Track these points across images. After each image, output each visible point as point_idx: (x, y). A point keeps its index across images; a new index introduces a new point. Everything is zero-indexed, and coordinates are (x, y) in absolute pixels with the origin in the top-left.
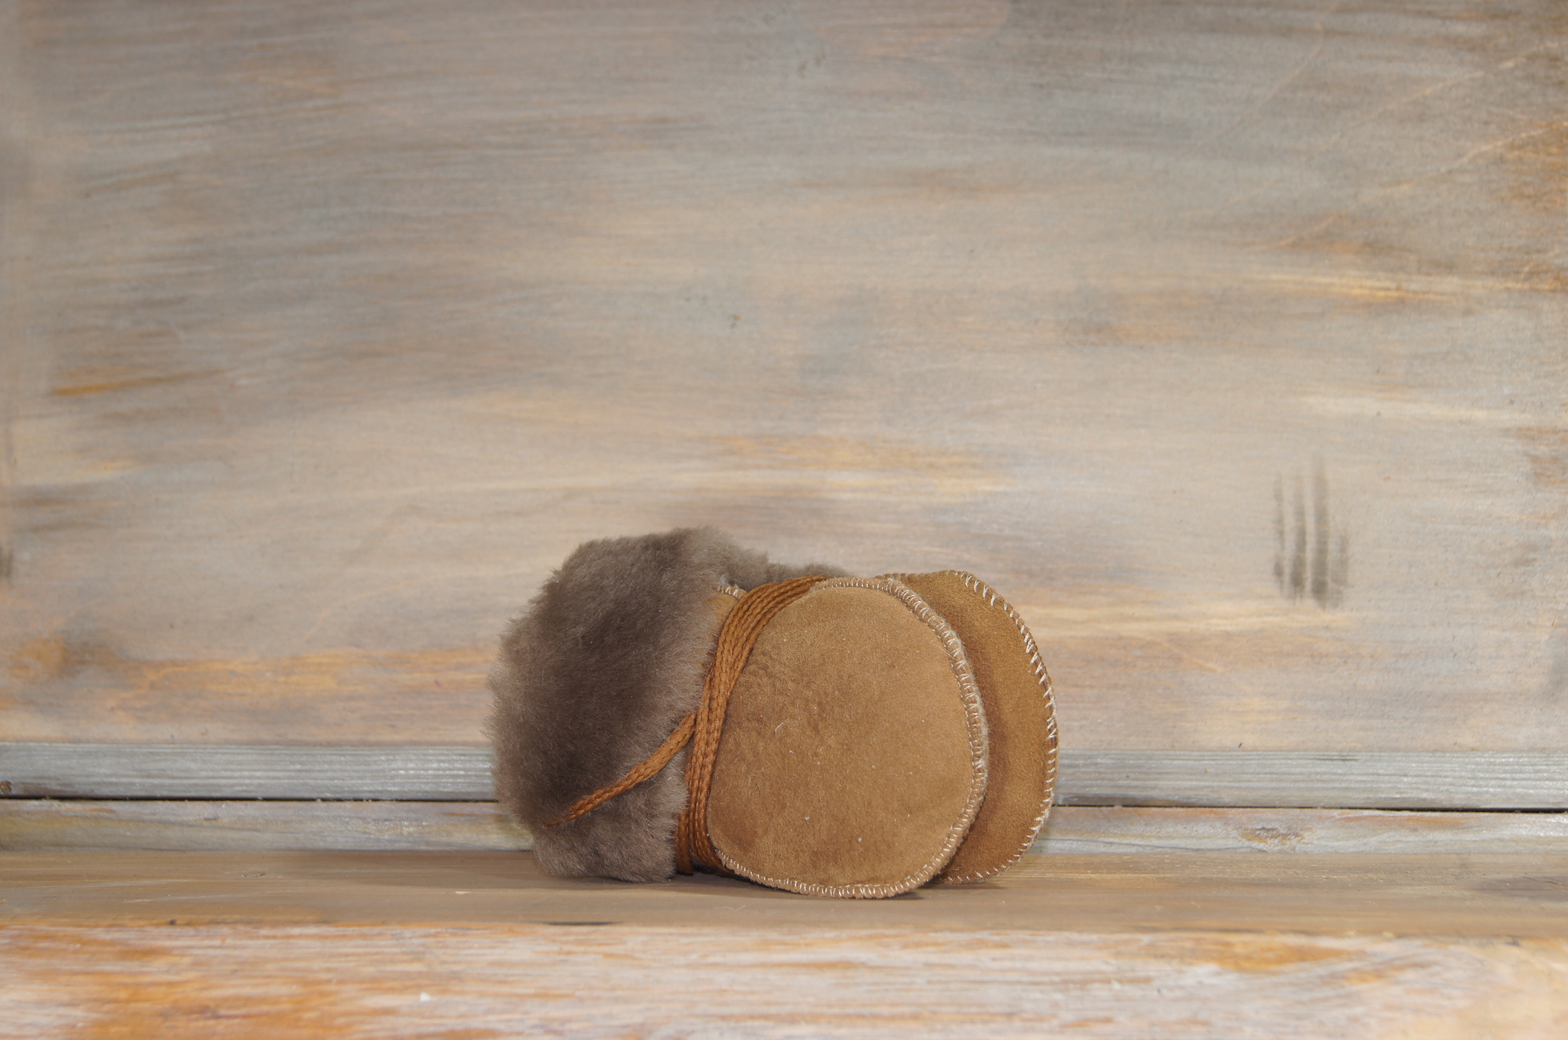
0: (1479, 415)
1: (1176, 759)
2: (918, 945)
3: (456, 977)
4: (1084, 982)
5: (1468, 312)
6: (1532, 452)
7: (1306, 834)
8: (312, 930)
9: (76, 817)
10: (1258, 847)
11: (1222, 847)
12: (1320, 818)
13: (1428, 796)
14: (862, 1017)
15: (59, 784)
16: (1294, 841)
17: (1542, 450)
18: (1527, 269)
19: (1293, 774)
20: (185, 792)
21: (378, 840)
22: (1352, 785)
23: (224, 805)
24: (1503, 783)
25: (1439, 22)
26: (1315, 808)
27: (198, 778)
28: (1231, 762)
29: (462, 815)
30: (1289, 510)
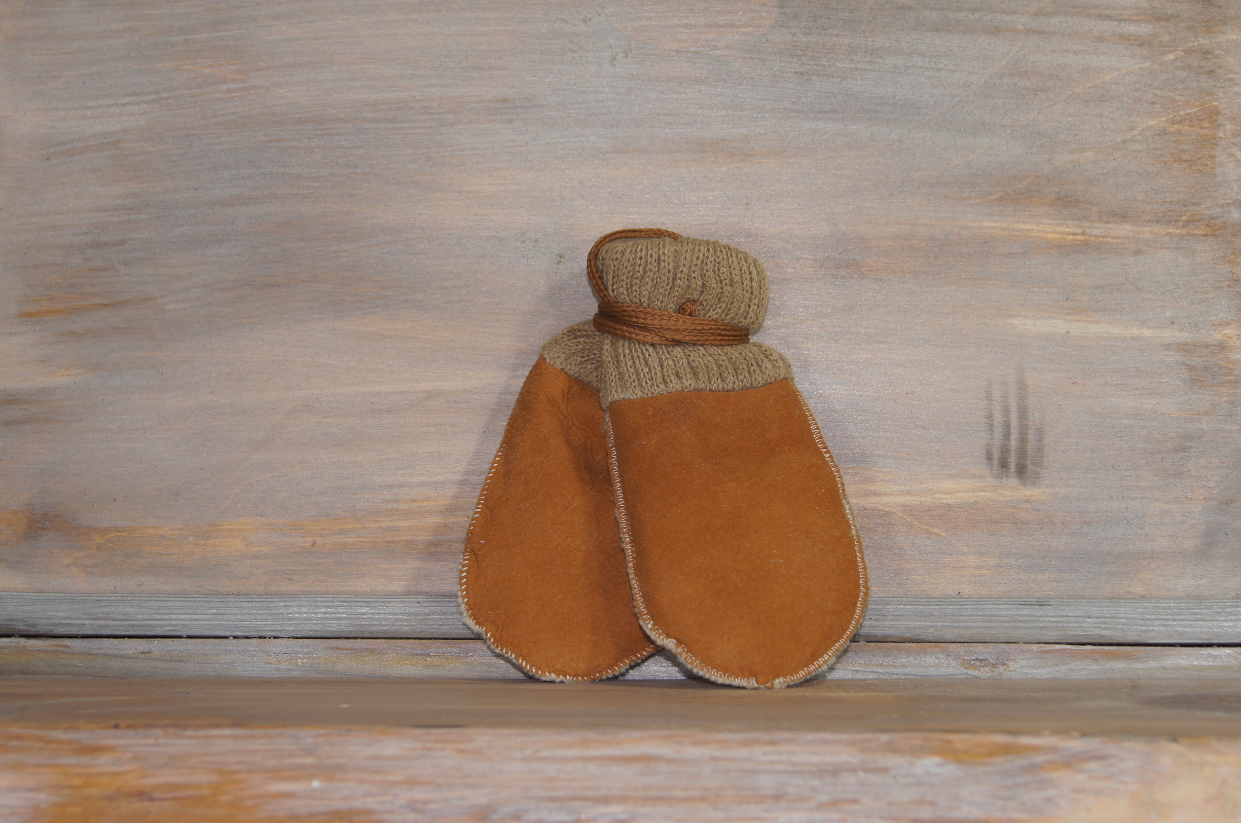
0: (1147, 333)
1: (908, 605)
2: (705, 743)
3: (341, 768)
4: (836, 771)
5: (1138, 252)
6: (1188, 363)
7: (1011, 664)
8: (227, 732)
9: (39, 650)
10: (973, 674)
11: (945, 674)
12: (1022, 650)
13: (1107, 634)
14: (661, 799)
15: (25, 625)
16: (1001, 669)
17: (1197, 361)
18: (1184, 218)
19: (1000, 616)
20: (125, 631)
21: (278, 669)
22: (1047, 625)
23: (156, 641)
24: (1166, 623)
25: (1116, 23)
26: (1018, 643)
27: (135, 620)
28: (951, 607)
29: (344, 649)
30: (997, 408)
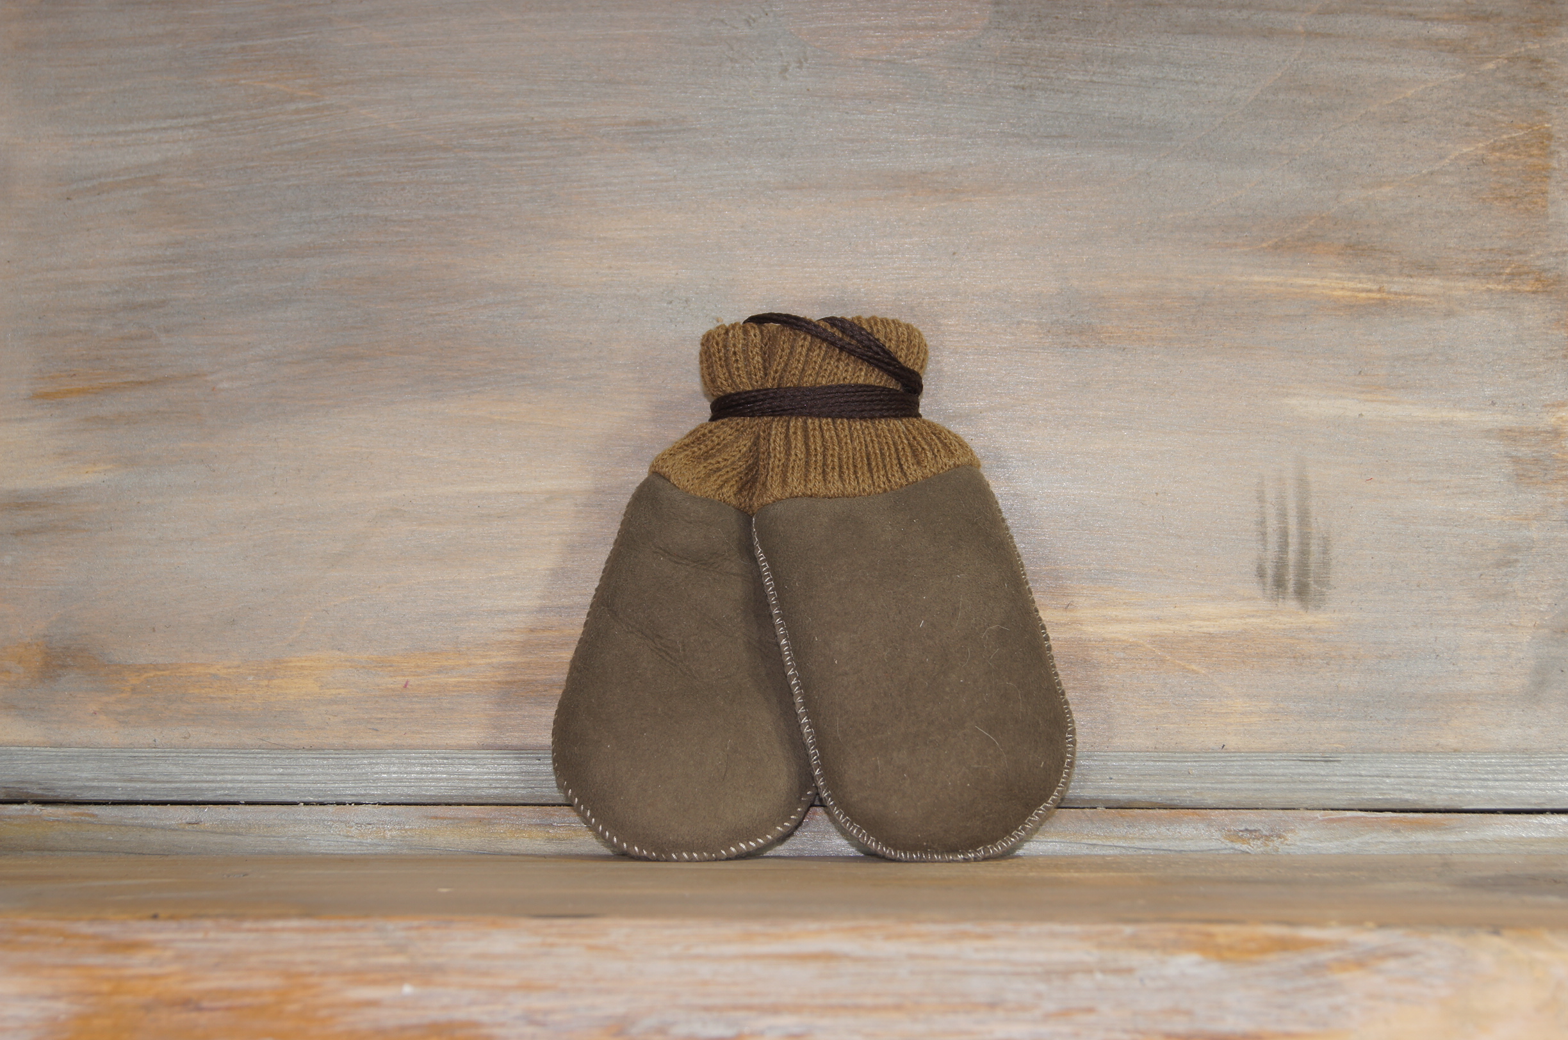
0: (1461, 416)
1: (1159, 761)
2: (901, 936)
3: (439, 969)
4: (1066, 972)
5: (1449, 314)
6: (1514, 454)
7: (1289, 835)
8: (295, 923)
9: (58, 821)
10: (1241, 848)
11: (1205, 848)
12: (1303, 819)
13: (1411, 797)
14: (844, 1007)
15: (40, 789)
16: (1277, 842)
17: (1524, 451)
18: (1508, 271)
19: (1276, 776)
20: (167, 796)
21: (360, 844)
22: (1335, 787)
23: (207, 808)
24: (1485, 784)
25: (1421, 23)
26: (1298, 809)
27: (180, 782)
28: (1213, 764)
29: (444, 818)
30: (1271, 512)
